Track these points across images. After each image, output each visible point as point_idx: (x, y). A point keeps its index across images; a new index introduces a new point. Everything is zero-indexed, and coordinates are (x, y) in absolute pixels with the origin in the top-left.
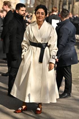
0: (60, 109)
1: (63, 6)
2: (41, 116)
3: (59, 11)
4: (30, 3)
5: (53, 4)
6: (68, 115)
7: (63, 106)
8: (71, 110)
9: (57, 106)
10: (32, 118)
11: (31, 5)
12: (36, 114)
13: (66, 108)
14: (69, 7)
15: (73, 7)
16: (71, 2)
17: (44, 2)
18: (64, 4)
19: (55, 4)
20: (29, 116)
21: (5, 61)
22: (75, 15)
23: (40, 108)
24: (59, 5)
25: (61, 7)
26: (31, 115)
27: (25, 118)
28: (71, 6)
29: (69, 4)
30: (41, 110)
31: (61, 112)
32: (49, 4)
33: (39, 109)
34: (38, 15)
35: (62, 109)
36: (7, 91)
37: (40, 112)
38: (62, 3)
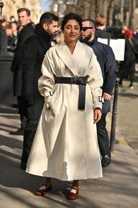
0: (110, 191)
1: (114, 16)
2: (77, 204)
3: (108, 24)
4: (58, 11)
5: (96, 12)
6: (124, 201)
7: (115, 185)
8: (128, 192)
9: (105, 185)
10: (62, 206)
11: (59, 13)
12: (68, 199)
13: (119, 189)
14: (125, 18)
15: (131, 17)
16: (128, 7)
17: (82, 9)
18: (117, 11)
19: (100, 11)
20: (56, 203)
21: (14, 109)
22: (135, 30)
23: (76, 189)
24: (108, 13)
25: (111, 16)
26: (61, 201)
27: (50, 206)
28: (128, 14)
29: (125, 11)
30: (77, 192)
31: (112, 196)
32: (90, 12)
33: (74, 191)
34: (69, 31)
35: (114, 191)
36: (19, 161)
37: (76, 196)
38: (112, 10)
